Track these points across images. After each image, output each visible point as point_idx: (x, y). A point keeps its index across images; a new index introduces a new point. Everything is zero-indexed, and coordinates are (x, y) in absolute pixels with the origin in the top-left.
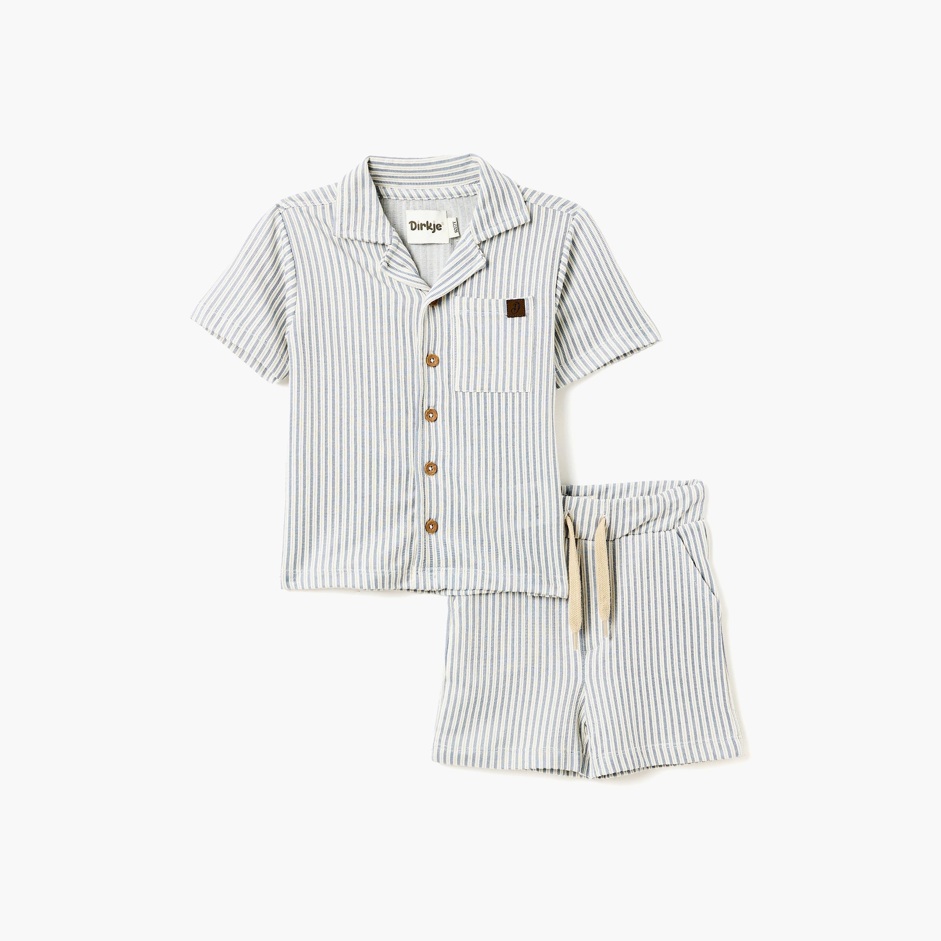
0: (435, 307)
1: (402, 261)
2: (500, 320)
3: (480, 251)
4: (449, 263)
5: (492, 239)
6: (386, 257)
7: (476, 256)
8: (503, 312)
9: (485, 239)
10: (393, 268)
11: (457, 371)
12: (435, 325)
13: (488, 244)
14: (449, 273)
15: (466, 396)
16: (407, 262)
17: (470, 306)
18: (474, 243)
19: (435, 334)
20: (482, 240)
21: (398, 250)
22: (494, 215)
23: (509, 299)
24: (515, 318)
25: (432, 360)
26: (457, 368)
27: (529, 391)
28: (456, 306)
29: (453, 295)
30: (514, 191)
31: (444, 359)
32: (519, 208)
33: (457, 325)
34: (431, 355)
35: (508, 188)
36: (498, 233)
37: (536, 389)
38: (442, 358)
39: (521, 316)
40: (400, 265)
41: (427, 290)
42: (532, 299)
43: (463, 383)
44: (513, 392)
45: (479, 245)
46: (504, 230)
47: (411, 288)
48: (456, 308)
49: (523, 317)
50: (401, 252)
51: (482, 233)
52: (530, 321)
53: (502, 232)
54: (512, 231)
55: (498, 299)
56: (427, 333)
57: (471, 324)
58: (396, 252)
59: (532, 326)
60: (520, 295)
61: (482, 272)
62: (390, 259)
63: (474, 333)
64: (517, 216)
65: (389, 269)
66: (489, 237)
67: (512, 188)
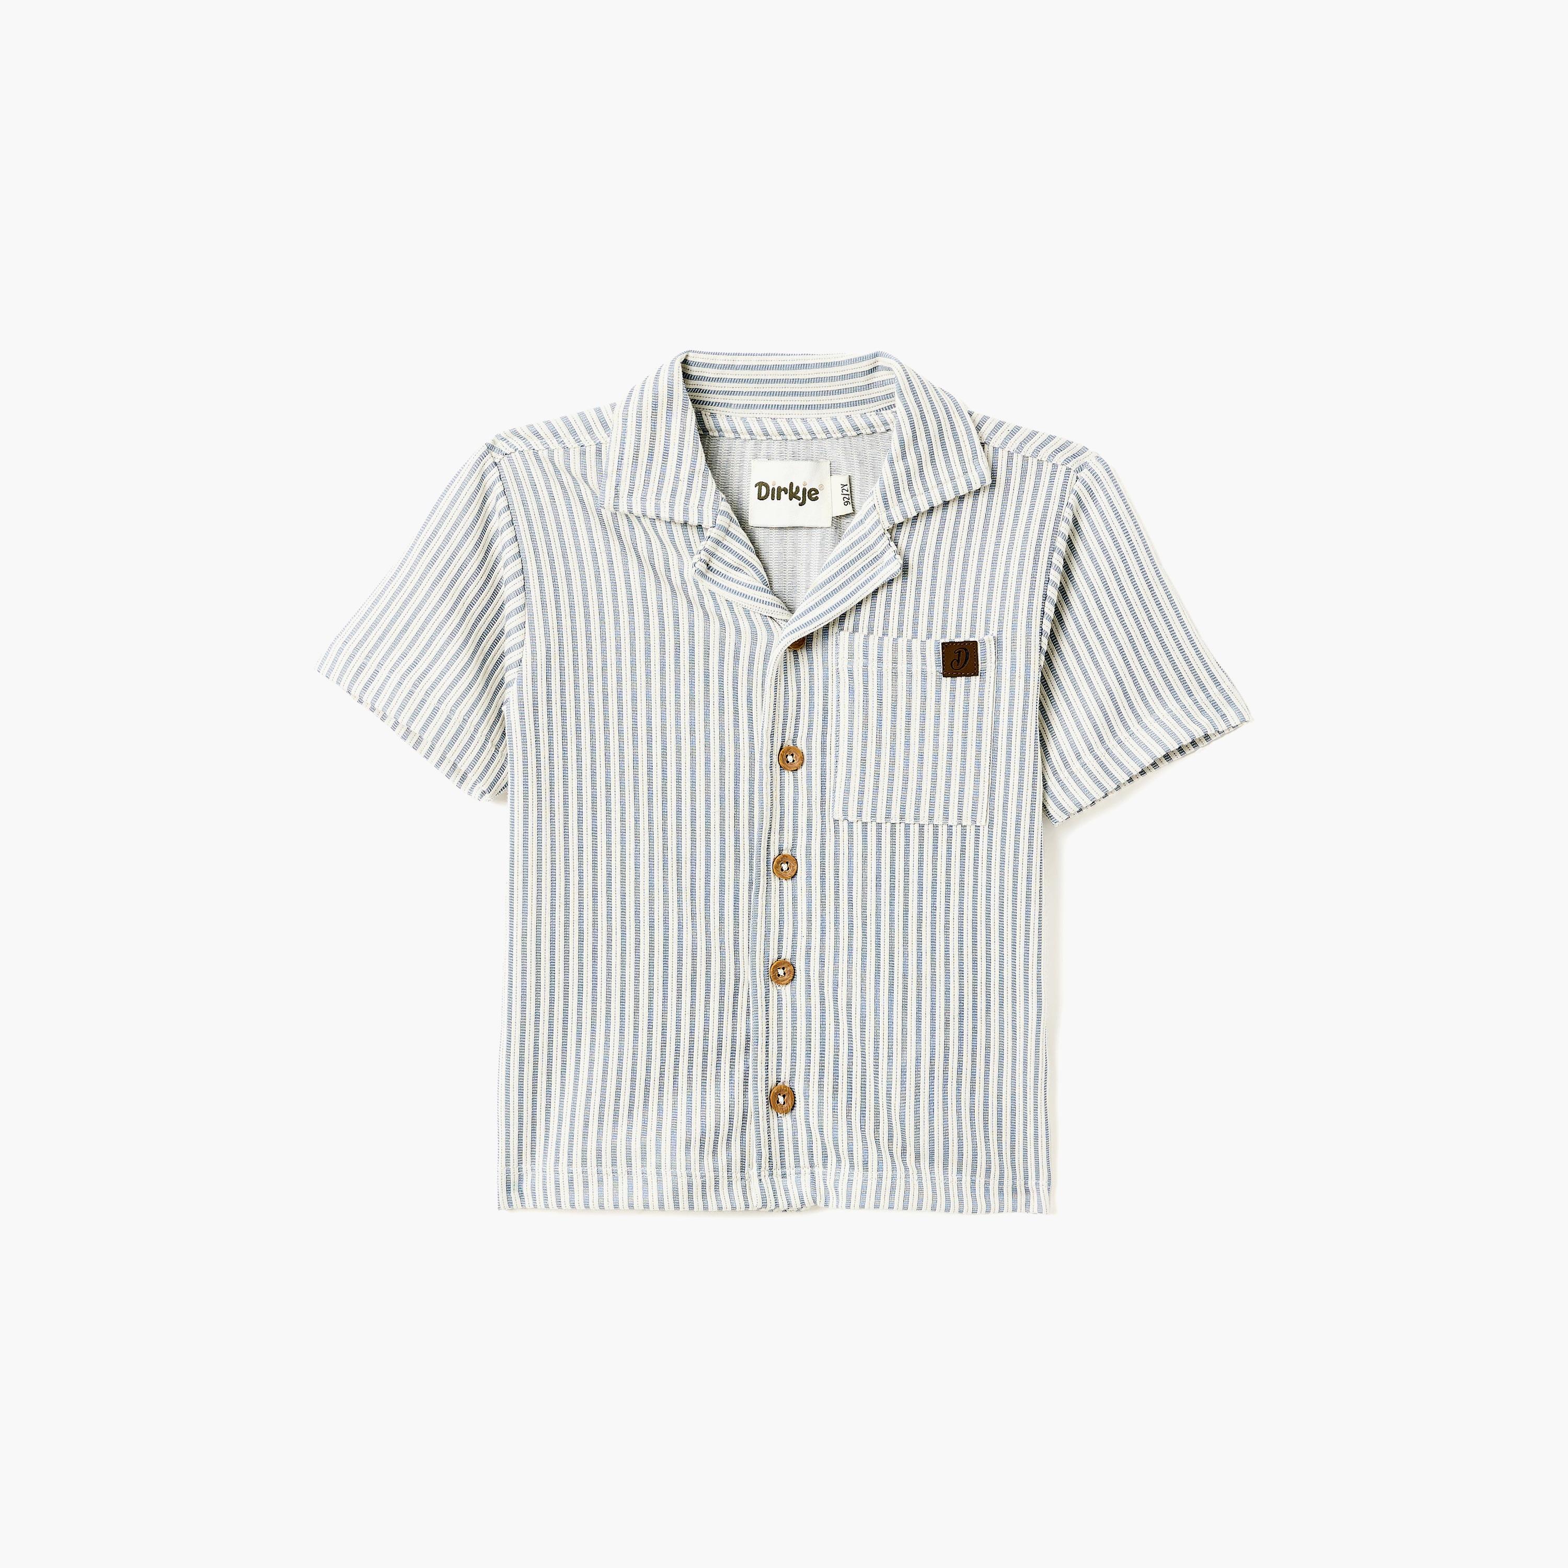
0: (799, 652)
1: (736, 559)
2: (929, 681)
3: (892, 544)
4: (828, 565)
5: (915, 518)
6: (703, 552)
7: (883, 553)
8: (934, 667)
9: (901, 520)
10: (718, 573)
11: (838, 780)
12: (799, 688)
13: (908, 529)
14: (828, 586)
15: (855, 830)
16: (746, 561)
17: (870, 652)
18: (880, 526)
19: (798, 706)
20: (897, 522)
21: (728, 538)
22: (921, 470)
23: (947, 640)
24: (958, 679)
25: (790, 758)
26: (839, 774)
27: (983, 823)
28: (841, 650)
29: (836, 629)
30: (961, 423)
31: (814, 756)
32: (970, 456)
33: (841, 689)
34: (789, 748)
35: (950, 418)
36: (928, 508)
37: (995, 820)
38: (810, 754)
39: (970, 675)
40: (731, 566)
41: (785, 617)
42: (993, 642)
43: (850, 804)
44: (950, 824)
45: (890, 531)
46: (940, 502)
47: (752, 614)
48: (840, 656)
49: (973, 678)
50: (734, 542)
51: (897, 508)
52: (987, 684)
53: (935, 505)
54: (956, 504)
55: (924, 639)
56: (782, 704)
57: (870, 687)
58: (725, 543)
59: (991, 695)
60: (968, 633)
61: (894, 584)
62: (712, 555)
63: (876, 705)
64: (965, 473)
65: (710, 575)
66: (910, 516)
67: (958, 418)
